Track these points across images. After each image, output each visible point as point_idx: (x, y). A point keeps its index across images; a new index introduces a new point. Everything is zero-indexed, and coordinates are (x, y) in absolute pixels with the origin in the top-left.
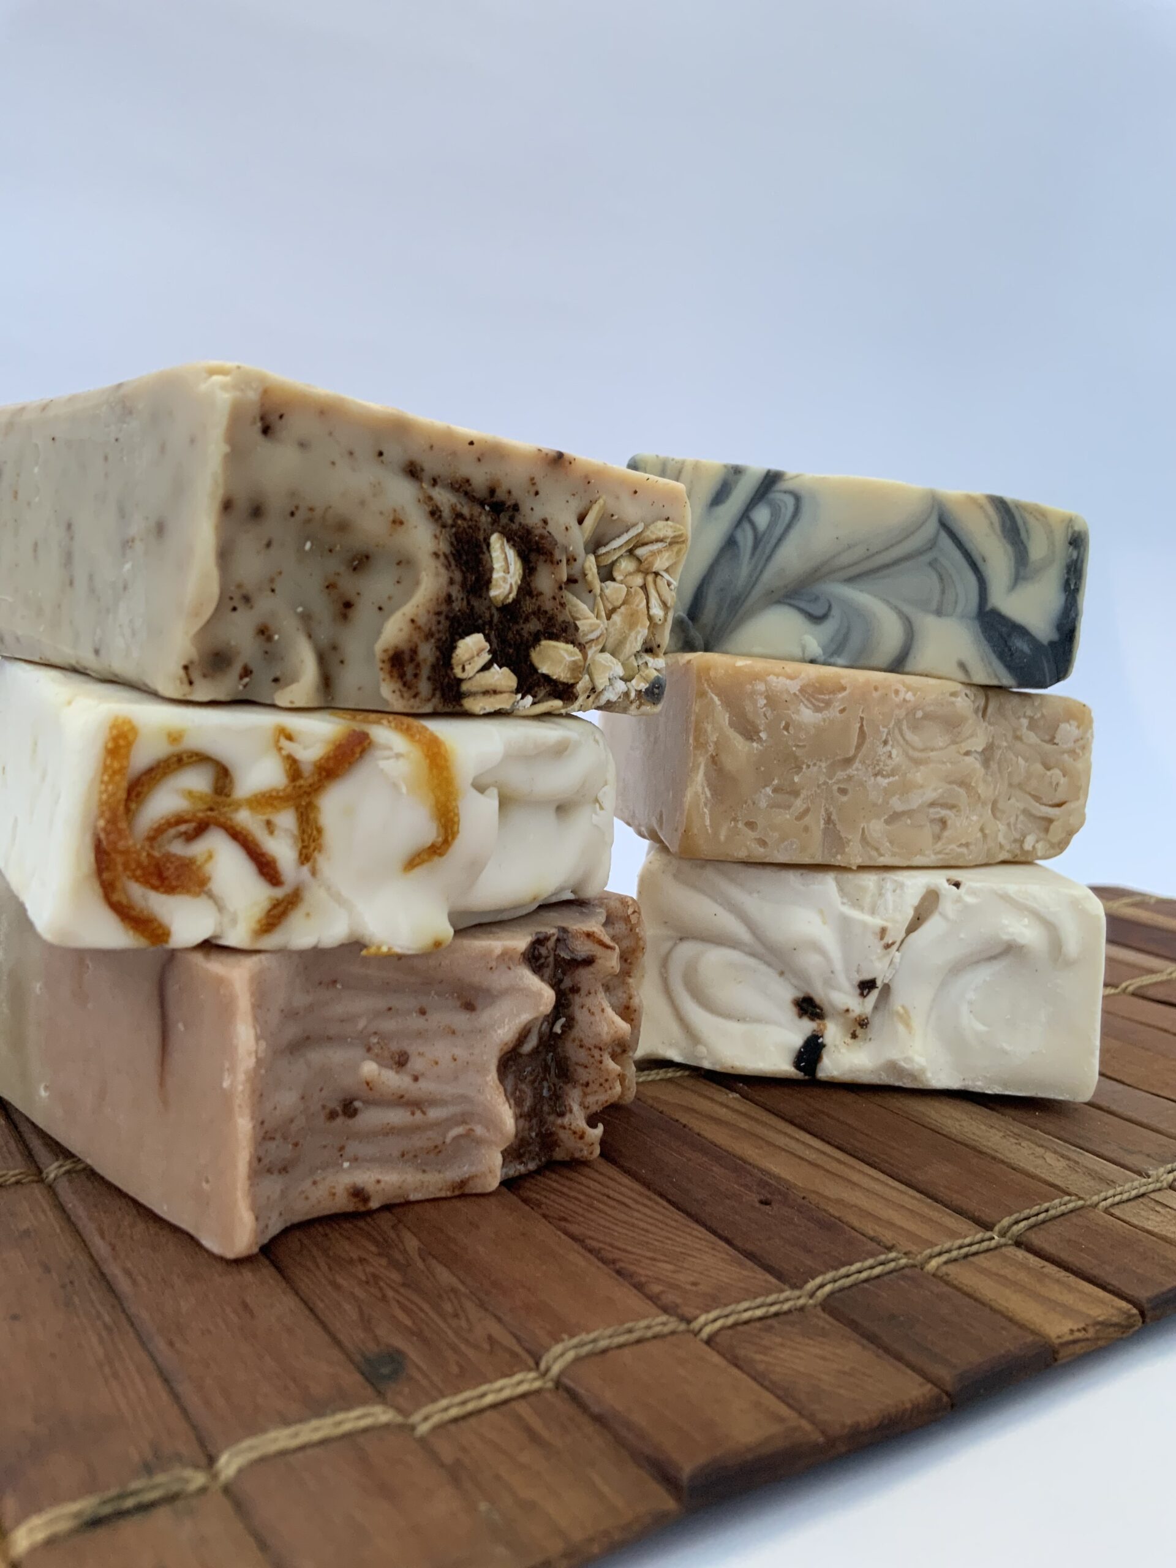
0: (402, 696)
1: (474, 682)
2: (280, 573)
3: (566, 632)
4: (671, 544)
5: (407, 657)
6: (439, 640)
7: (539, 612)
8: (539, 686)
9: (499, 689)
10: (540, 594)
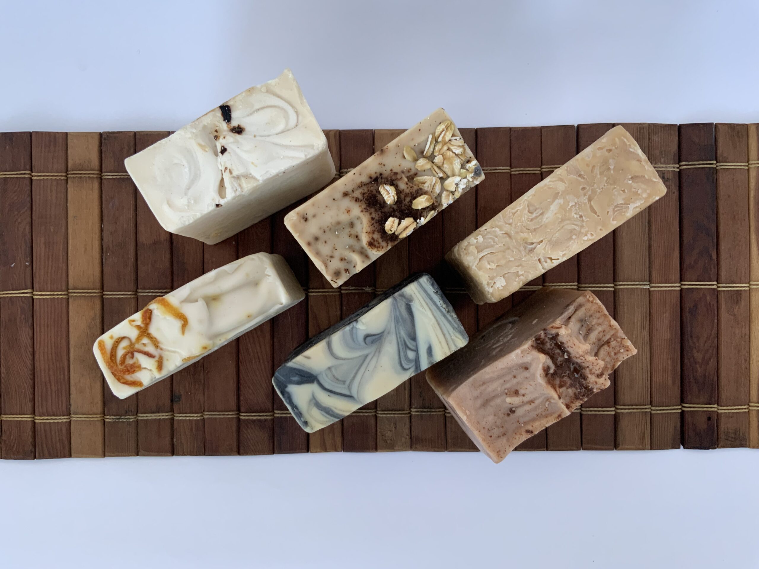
0: (379, 251)
1: (398, 230)
2: (335, 245)
3: (420, 192)
4: (447, 129)
5: (372, 241)
6: (378, 231)
7: (406, 195)
8: (422, 213)
9: (407, 226)
10: (403, 190)
